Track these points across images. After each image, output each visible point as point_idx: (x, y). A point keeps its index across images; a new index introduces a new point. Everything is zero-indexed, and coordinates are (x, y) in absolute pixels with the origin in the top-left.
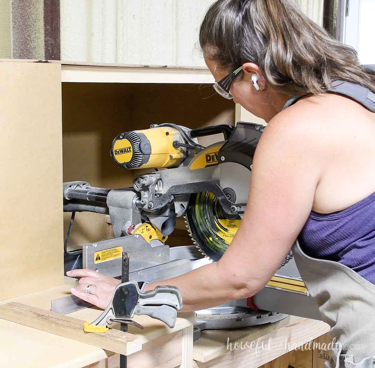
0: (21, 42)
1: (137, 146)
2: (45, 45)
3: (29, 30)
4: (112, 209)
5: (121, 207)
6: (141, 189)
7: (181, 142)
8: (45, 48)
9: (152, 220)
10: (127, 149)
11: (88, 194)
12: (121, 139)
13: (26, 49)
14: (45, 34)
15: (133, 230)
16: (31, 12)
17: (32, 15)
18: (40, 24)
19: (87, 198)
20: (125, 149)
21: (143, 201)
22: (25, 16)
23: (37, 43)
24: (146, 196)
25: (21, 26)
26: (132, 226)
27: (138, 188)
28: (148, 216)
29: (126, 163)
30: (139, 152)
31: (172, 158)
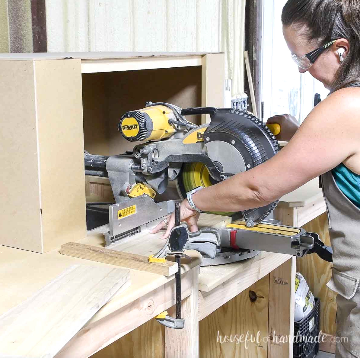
0: (14, 31)
1: (143, 124)
2: (33, 33)
3: (20, 20)
4: (111, 173)
5: (119, 171)
6: (141, 156)
7: (174, 120)
8: (33, 35)
9: (149, 182)
10: (134, 126)
11: (91, 161)
12: (129, 117)
13: (18, 37)
14: (32, 23)
15: (130, 189)
16: (21, 5)
17: (21, 7)
18: (28, 15)
19: (91, 164)
20: (132, 126)
21: (143, 167)
22: (16, 8)
23: (26, 31)
24: (145, 162)
25: (14, 17)
26: (130, 186)
27: (138, 155)
28: (145, 178)
29: (133, 137)
30: (144, 129)
31: (167, 133)
